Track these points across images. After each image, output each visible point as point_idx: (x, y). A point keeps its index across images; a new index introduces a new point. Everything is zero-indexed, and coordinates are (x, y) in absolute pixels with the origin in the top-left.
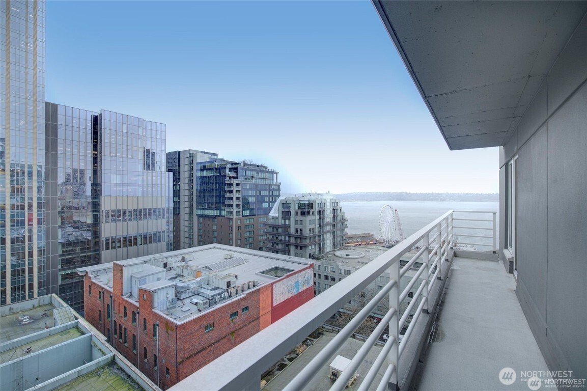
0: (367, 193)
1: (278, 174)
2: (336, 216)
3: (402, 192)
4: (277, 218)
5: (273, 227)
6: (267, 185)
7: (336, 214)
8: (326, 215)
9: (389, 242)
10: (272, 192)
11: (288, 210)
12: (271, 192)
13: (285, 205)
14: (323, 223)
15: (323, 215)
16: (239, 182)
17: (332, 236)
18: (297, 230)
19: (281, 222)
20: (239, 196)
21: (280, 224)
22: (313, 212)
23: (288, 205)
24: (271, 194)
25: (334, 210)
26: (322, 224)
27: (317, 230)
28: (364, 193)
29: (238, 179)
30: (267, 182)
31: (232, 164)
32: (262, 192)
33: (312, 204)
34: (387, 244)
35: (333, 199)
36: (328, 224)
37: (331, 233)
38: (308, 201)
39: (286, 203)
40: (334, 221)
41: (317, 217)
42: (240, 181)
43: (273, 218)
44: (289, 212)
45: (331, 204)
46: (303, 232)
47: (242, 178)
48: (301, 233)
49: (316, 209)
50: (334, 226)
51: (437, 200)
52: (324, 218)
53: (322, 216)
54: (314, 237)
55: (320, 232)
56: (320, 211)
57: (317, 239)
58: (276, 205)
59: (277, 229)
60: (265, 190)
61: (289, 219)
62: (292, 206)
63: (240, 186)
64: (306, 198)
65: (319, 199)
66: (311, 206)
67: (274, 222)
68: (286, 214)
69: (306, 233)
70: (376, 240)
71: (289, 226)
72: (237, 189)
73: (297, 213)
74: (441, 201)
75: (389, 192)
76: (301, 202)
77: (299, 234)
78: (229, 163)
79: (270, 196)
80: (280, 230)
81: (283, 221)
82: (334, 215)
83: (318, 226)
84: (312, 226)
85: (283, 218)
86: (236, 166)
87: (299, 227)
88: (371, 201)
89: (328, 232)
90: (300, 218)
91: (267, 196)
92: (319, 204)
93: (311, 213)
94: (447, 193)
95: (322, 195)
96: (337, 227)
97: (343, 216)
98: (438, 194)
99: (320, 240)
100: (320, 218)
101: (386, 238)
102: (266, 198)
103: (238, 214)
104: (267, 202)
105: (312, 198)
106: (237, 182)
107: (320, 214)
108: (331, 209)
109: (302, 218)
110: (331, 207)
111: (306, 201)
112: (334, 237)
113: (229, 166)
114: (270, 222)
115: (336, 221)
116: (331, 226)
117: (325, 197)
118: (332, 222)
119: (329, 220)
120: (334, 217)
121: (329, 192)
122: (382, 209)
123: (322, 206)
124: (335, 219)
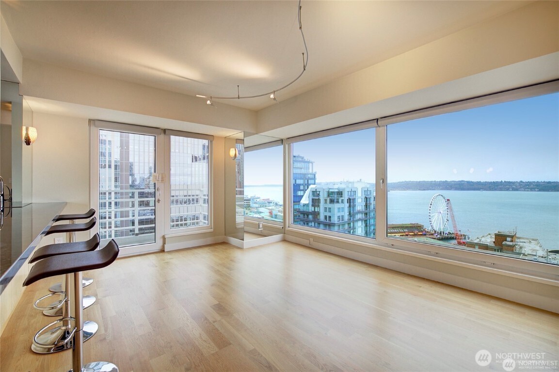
0: (420, 182)
1: (314, 164)
2: (368, 205)
3: (462, 181)
4: (307, 205)
5: (304, 213)
6: (302, 174)
7: (368, 202)
8: (356, 203)
9: (441, 233)
10: (308, 180)
11: (317, 198)
12: (306, 181)
13: (315, 193)
14: (353, 210)
15: (353, 202)
17: (364, 225)
18: (326, 217)
19: (311, 209)
21: (310, 211)
22: (342, 200)
23: (318, 193)
24: (306, 183)
25: (366, 198)
26: (352, 212)
27: (346, 218)
30: (303, 171)
32: (297, 180)
33: (342, 192)
34: (438, 236)
35: (364, 188)
36: (359, 212)
37: (363, 222)
38: (338, 189)
39: (316, 191)
40: (366, 209)
41: (347, 205)
43: (304, 205)
44: (319, 200)
45: (363, 192)
46: (332, 219)
48: (330, 220)
49: (346, 197)
50: (366, 214)
51: (508, 190)
52: (354, 206)
53: (352, 204)
54: (343, 225)
55: (350, 219)
56: (350, 199)
57: (346, 226)
58: (307, 192)
59: (308, 216)
60: (301, 179)
61: (319, 206)
62: (321, 194)
64: (336, 187)
65: (350, 187)
66: (340, 193)
67: (305, 209)
68: (315, 202)
69: (335, 220)
70: (425, 231)
71: (318, 213)
73: (326, 200)
74: (512, 190)
75: (446, 181)
76: (330, 190)
77: (328, 221)
79: (305, 184)
80: (310, 217)
81: (313, 208)
82: (366, 204)
83: (348, 214)
84: (341, 214)
85: (312, 205)
87: (328, 214)
88: (424, 190)
89: (360, 220)
90: (329, 205)
91: (302, 184)
92: (350, 192)
93: (340, 201)
94: (521, 182)
95: (353, 183)
96: (369, 216)
98: (509, 182)
99: (350, 227)
100: (350, 206)
101: (437, 229)
102: (301, 186)
104: (302, 190)
105: (342, 186)
107: (350, 203)
108: (364, 197)
109: (330, 206)
110: (363, 195)
111: (335, 189)
112: (366, 226)
114: (302, 209)
115: (368, 210)
116: (363, 215)
117: (356, 185)
118: (363, 210)
119: (361, 208)
120: (366, 206)
121: (361, 180)
122: (432, 199)
123: (352, 194)
124: (368, 207)
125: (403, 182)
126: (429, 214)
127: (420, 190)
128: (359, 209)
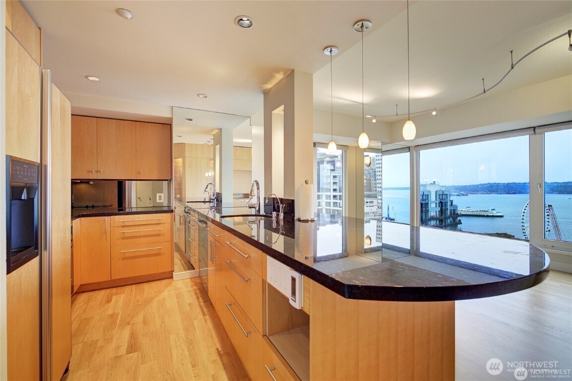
0: (508, 184)
2: (444, 210)
7: (444, 208)
8: (429, 209)
14: (426, 216)
16: (336, 175)
20: (336, 188)
25: (442, 203)
26: (424, 218)
28: (504, 184)
29: (336, 172)
31: (331, 158)
35: (439, 191)
36: (433, 218)
40: (442, 216)
42: (337, 173)
47: (339, 171)
50: (441, 221)
52: (427, 211)
53: (424, 209)
56: (422, 204)
63: (338, 178)
65: (422, 190)
72: (334, 181)
78: (328, 157)
82: (442, 209)
86: (333, 159)
88: (514, 193)
95: (425, 186)
96: (445, 223)
97: (454, 210)
103: (335, 205)
106: (334, 175)
107: (422, 207)
108: (438, 202)
110: (438, 199)
113: (328, 159)
115: (444, 216)
116: (438, 222)
117: (428, 188)
118: (438, 216)
119: (435, 214)
120: (441, 211)
121: (434, 182)
122: (526, 205)
123: (444, 198)
124: (444, 214)
125: (485, 184)
126: (523, 224)
127: (508, 193)
128: (432, 215)
